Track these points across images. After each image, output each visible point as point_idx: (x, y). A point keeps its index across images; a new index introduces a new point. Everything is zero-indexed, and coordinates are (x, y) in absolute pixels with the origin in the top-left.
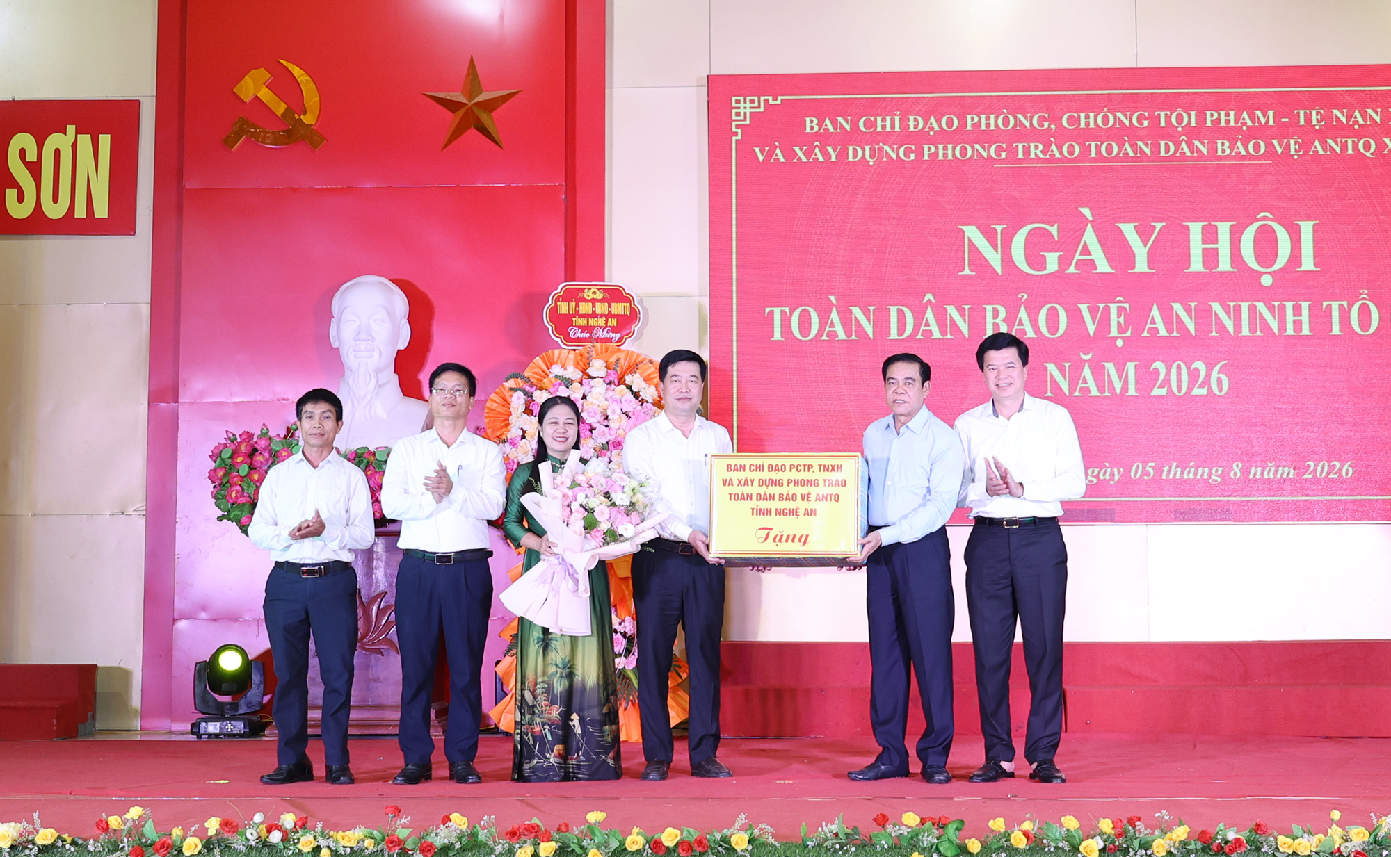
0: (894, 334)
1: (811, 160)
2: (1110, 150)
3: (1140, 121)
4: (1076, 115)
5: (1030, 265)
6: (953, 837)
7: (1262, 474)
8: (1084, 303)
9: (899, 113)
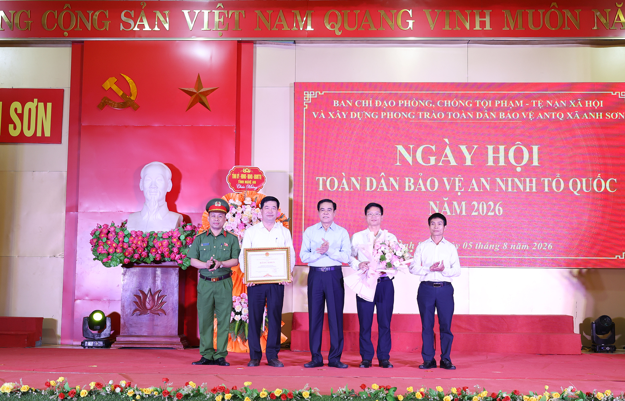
0: (368, 189)
1: (336, 118)
2: (456, 116)
3: (468, 104)
4: (443, 101)
5: (424, 162)
6: (392, 394)
7: (516, 247)
8: (445, 177)
9: (371, 99)
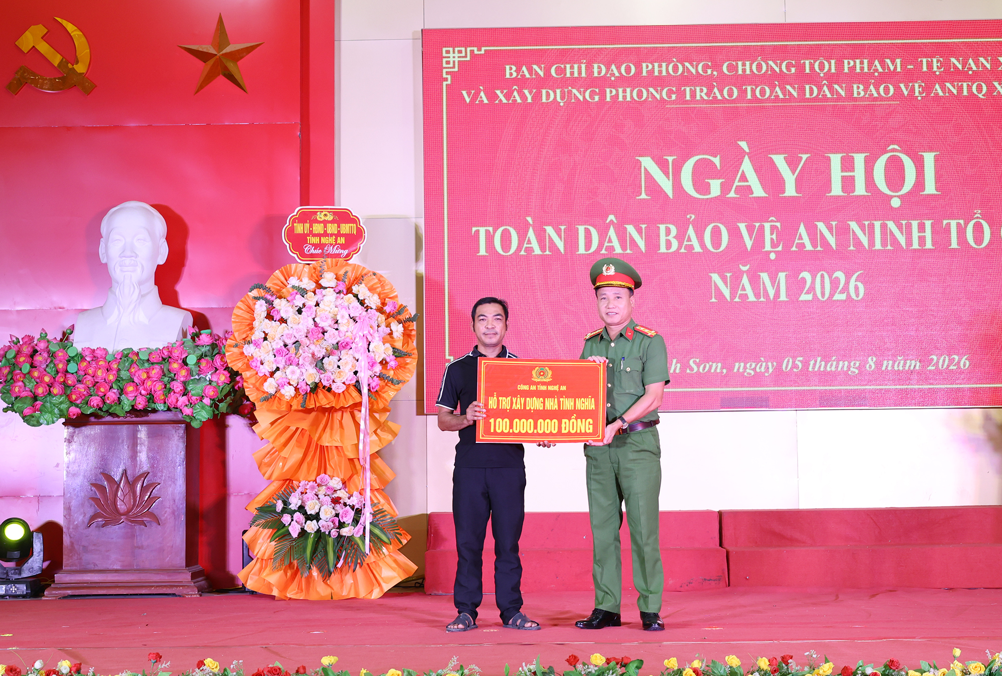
0: (582, 250)
1: (510, 102)
2: (763, 92)
3: (788, 68)
4: (734, 63)
5: (697, 190)
6: (633, 674)
7: (893, 366)
8: (743, 223)
9: (585, 61)
